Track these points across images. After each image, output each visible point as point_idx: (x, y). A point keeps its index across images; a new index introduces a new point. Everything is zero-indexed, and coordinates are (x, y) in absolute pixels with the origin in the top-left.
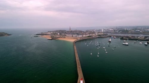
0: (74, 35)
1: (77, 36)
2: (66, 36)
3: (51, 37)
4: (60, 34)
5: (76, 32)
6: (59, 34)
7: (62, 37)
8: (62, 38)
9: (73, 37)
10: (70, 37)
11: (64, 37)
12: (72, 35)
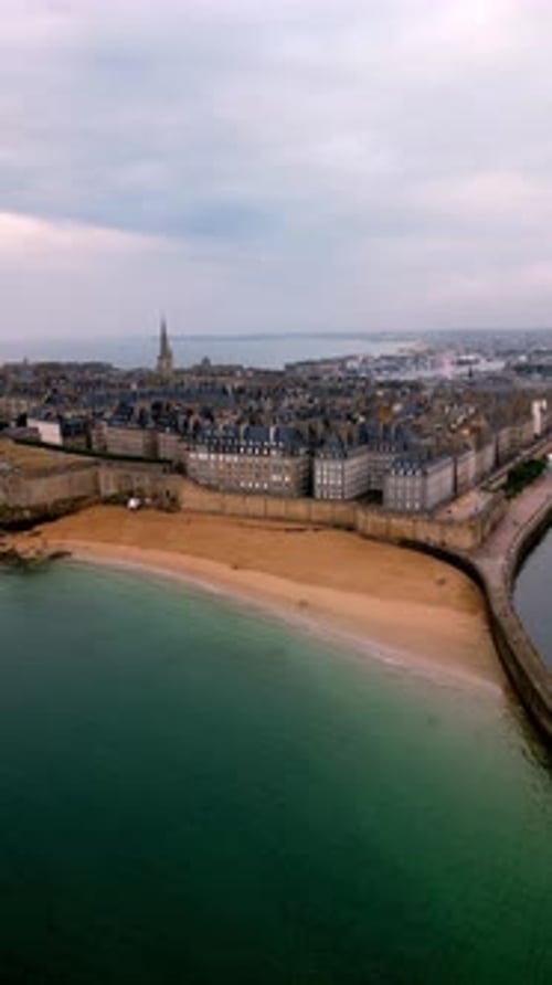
0: (329, 473)
1: (400, 486)
2: (180, 469)
4: (81, 441)
7: (110, 489)
8: (119, 501)
9: (307, 488)
10: (266, 492)
11: (154, 497)
12: (287, 462)
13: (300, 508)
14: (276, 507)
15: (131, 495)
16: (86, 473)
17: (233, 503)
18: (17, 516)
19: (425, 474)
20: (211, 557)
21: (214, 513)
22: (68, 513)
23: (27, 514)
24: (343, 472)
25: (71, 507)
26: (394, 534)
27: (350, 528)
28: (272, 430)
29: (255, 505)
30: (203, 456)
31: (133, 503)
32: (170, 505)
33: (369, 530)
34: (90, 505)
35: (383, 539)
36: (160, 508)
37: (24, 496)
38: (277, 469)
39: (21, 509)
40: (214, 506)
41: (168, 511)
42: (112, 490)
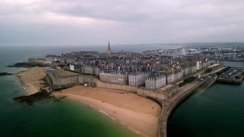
0: (132, 79)
1: (149, 82)
2: (98, 77)
3: (44, 79)
4: (79, 70)
5: (130, 59)
6: (72, 68)
7: (81, 82)
8: (82, 84)
9: (127, 83)
10: (117, 83)
11: (91, 84)
12: (122, 76)
13: (124, 87)
14: (119, 87)
15: (86, 83)
16: (76, 78)
17: (109, 85)
18: (57, 87)
19: (155, 80)
20: (98, 99)
21: (104, 88)
22: (70, 87)
23: (60, 87)
24: (135, 78)
25: (71, 86)
26: (145, 95)
27: (136, 93)
28: (119, 68)
29: (114, 86)
30: (103, 74)
31: (86, 85)
32: (94, 86)
33: (139, 93)
34: (76, 85)
35: (142, 96)
36: (92, 86)
37: (59, 83)
38: (120, 77)
39: (58, 86)
40: (104, 86)
41: (93, 87)
42: (82, 82)
